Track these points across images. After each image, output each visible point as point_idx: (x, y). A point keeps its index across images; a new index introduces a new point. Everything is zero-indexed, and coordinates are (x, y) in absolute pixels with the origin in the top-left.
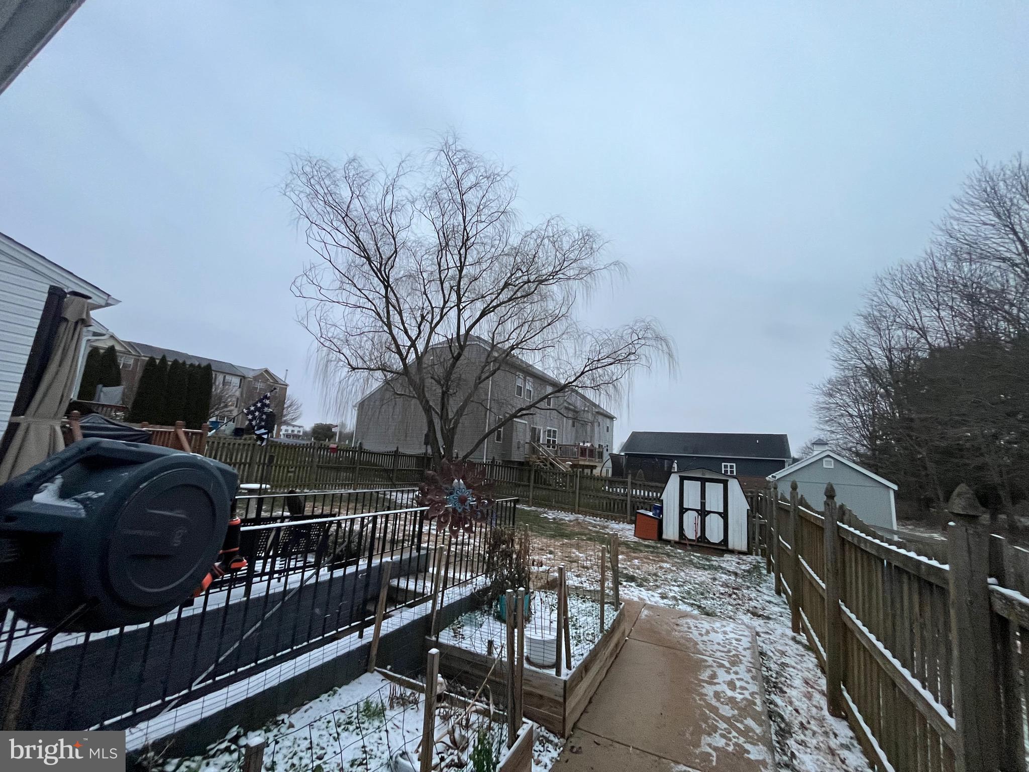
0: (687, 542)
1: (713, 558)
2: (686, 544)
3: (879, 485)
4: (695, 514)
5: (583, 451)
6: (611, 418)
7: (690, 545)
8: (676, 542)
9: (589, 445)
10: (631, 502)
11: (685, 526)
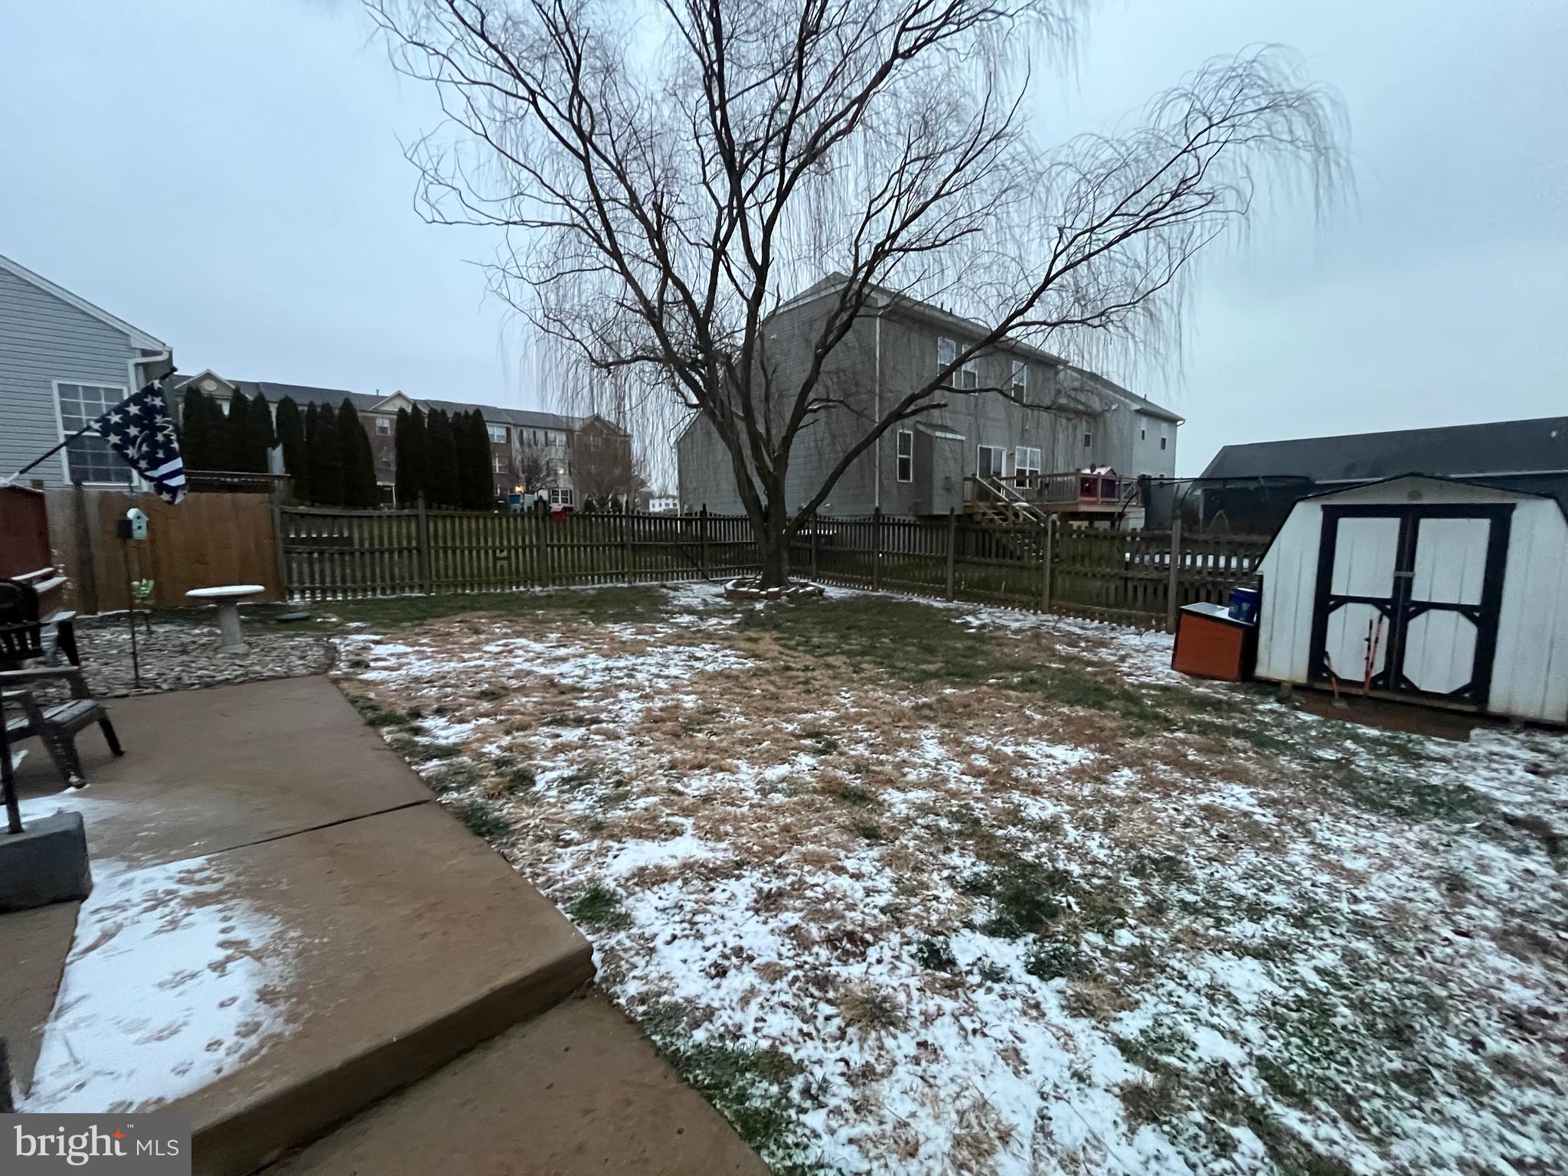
0: (1336, 688)
1: (1432, 748)
2: (1331, 693)
4: (1373, 612)
5: (1088, 486)
6: (1172, 421)
7: (1344, 696)
8: (1297, 687)
9: (1103, 471)
10: (1180, 583)
11: (1332, 646)
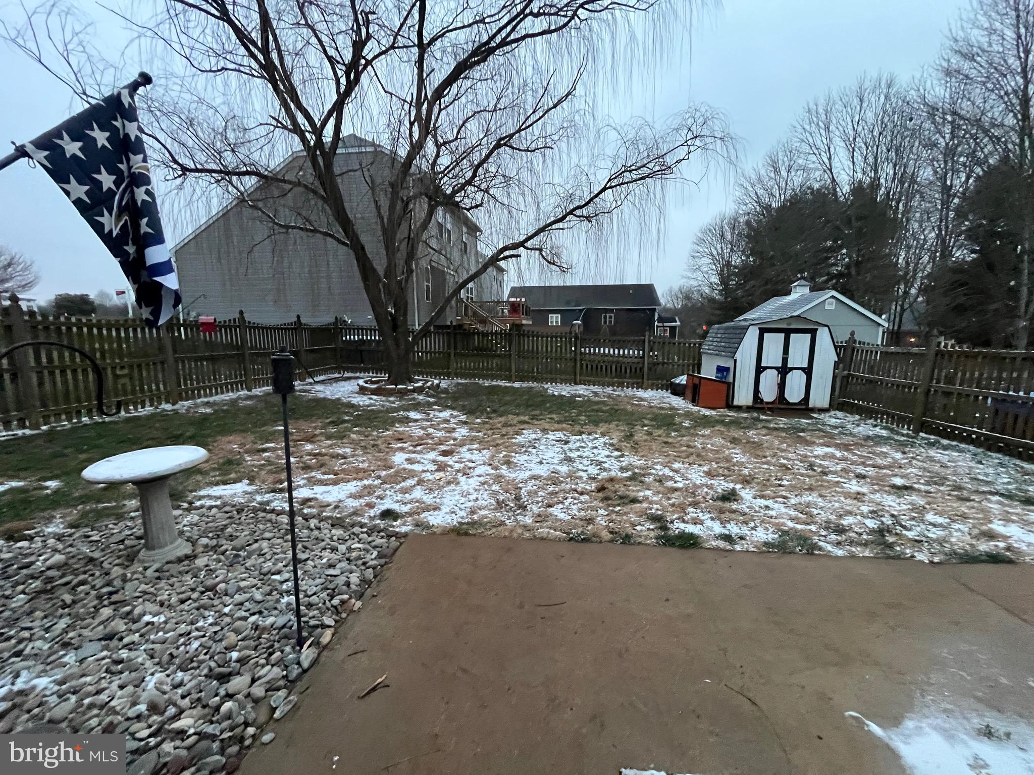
0: (766, 406)
2: (761, 408)
3: (870, 323)
4: (775, 372)
7: (770, 409)
8: (749, 407)
11: (762, 388)
